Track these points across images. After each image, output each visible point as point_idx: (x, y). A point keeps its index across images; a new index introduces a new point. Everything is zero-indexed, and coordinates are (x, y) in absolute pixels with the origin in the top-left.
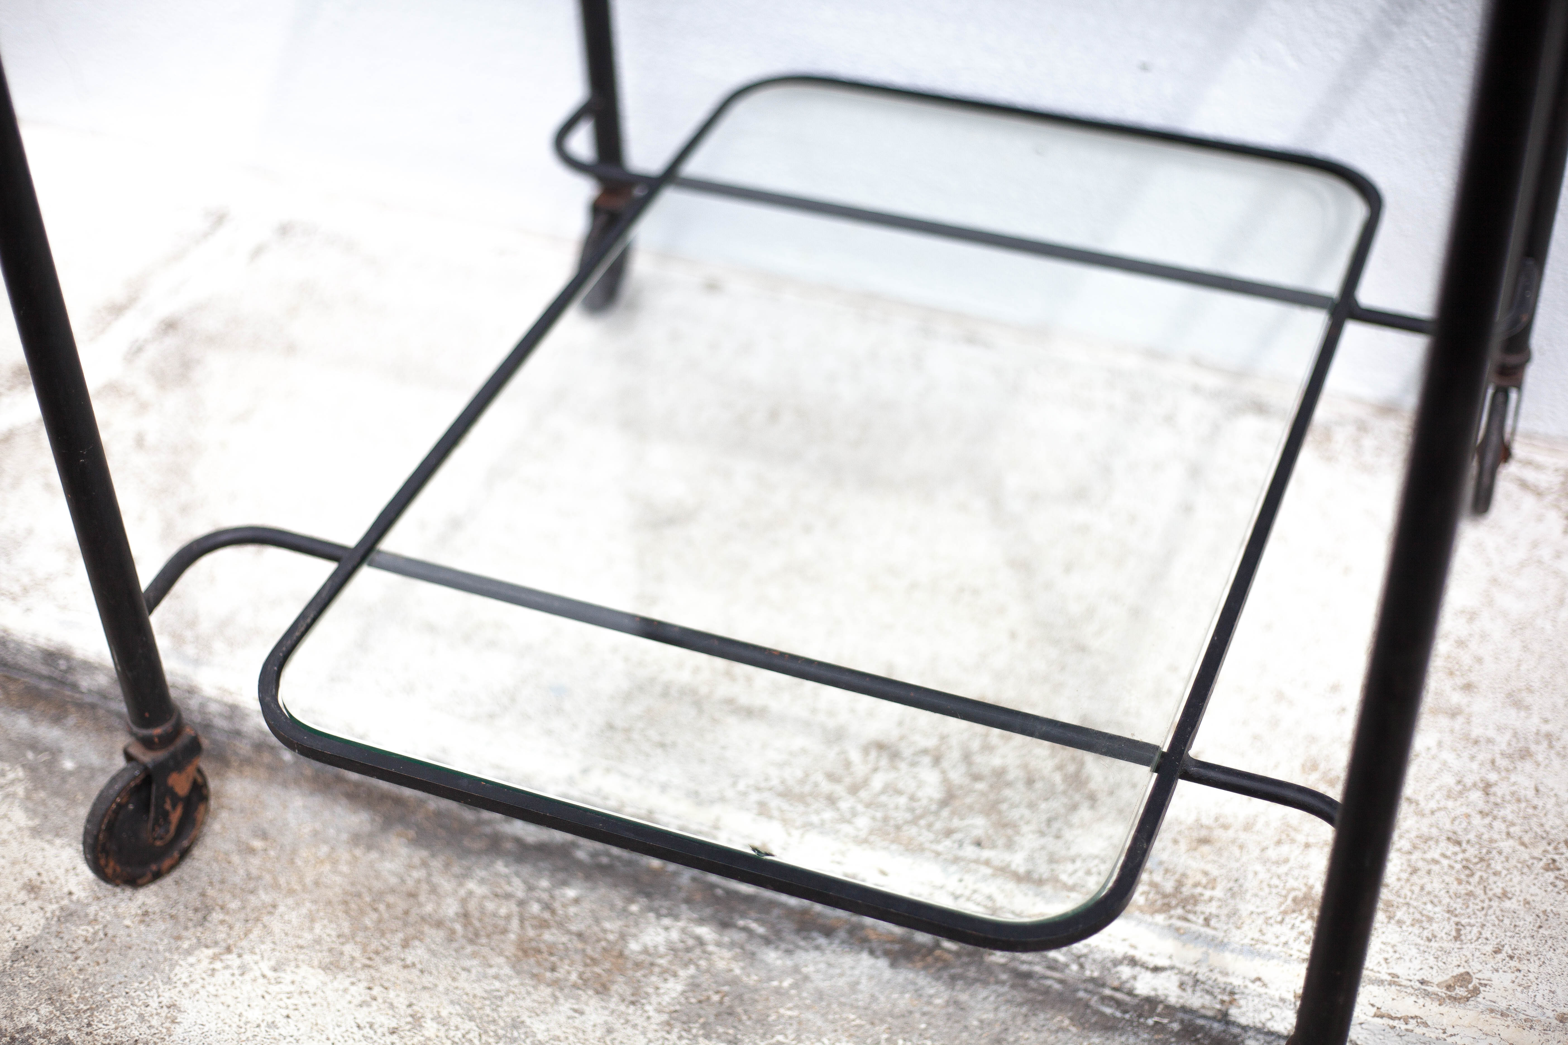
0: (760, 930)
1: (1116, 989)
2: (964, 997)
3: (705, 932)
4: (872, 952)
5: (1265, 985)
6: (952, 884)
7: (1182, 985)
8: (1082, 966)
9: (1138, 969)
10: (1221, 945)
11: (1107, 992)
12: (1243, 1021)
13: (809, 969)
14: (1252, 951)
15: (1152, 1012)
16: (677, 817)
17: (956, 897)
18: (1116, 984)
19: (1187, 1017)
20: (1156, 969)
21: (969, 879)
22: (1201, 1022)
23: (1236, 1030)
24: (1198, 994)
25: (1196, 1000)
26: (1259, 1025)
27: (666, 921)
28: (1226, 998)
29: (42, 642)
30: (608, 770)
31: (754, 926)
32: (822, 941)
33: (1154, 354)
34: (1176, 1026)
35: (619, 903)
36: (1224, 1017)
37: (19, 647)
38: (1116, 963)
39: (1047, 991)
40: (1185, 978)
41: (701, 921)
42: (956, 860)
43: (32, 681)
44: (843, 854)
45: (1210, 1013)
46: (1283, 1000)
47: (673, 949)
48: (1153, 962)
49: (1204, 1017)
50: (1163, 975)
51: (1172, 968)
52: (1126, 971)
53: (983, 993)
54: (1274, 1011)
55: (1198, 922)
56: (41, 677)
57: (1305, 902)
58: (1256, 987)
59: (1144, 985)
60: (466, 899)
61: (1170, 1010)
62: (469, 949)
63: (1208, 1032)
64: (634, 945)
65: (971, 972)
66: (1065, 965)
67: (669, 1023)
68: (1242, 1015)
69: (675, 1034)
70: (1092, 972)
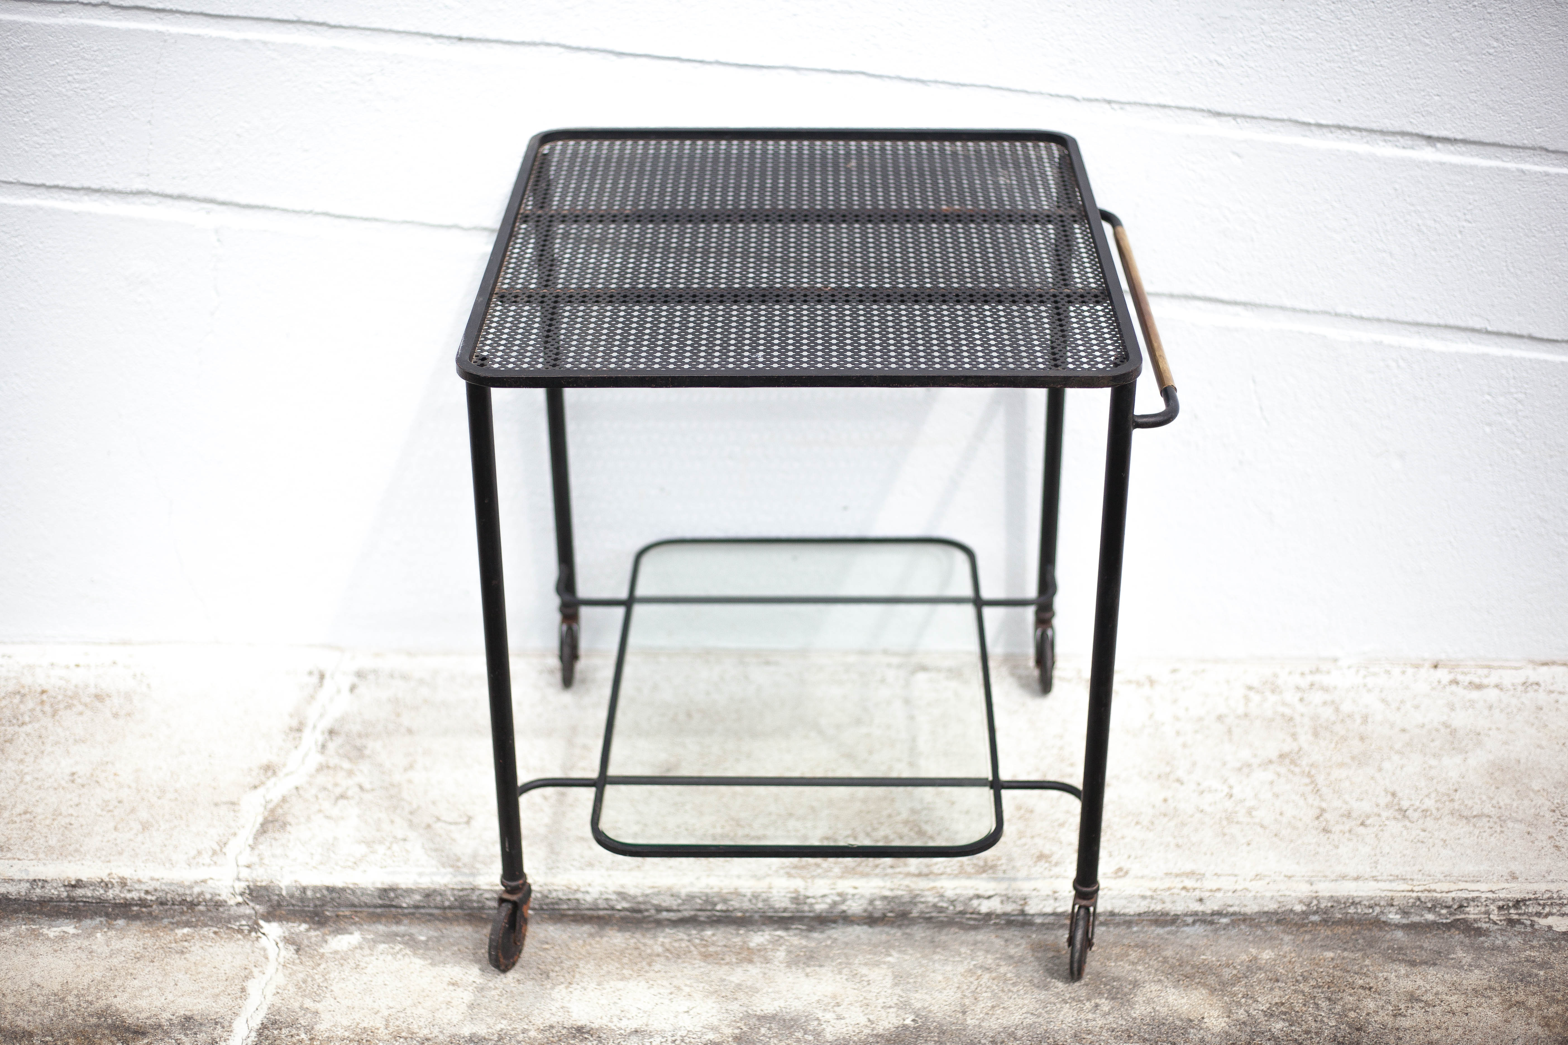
0: (804, 927)
1: (972, 913)
2: (908, 931)
3: (780, 933)
4: (858, 924)
5: (1038, 891)
6: (889, 884)
7: (1002, 902)
8: (954, 906)
9: (981, 900)
10: (1014, 879)
11: (968, 916)
12: (1032, 912)
13: (835, 936)
14: (1028, 878)
15: (990, 919)
16: (749, 888)
17: (892, 890)
18: (972, 910)
19: (1007, 917)
20: (989, 897)
21: (896, 881)
22: (1013, 918)
23: (1029, 918)
24: (1010, 904)
25: (1009, 908)
26: (1039, 912)
27: (760, 933)
28: (1022, 903)
29: (379, 886)
30: (708, 876)
31: (800, 927)
32: (833, 925)
33: (863, 653)
34: (1003, 922)
35: (734, 932)
36: (1023, 913)
37: (364, 892)
38: (971, 899)
39: (942, 922)
40: (1002, 898)
41: (776, 930)
42: (886, 875)
43: (371, 910)
45: (1016, 913)
46: (1047, 896)
47: (770, 942)
48: (987, 894)
49: (1014, 915)
50: (993, 899)
51: (996, 894)
52: (975, 903)
53: (915, 928)
54: (1044, 902)
55: (1000, 874)
56: (375, 907)
57: (1041, 857)
58: (1035, 893)
59: (985, 907)
60: (663, 945)
61: (998, 916)
62: (680, 961)
63: (1018, 921)
64: (752, 945)
65: (906, 922)
66: (947, 908)
67: (789, 966)
68: (1031, 909)
69: (794, 969)
70: (960, 908)
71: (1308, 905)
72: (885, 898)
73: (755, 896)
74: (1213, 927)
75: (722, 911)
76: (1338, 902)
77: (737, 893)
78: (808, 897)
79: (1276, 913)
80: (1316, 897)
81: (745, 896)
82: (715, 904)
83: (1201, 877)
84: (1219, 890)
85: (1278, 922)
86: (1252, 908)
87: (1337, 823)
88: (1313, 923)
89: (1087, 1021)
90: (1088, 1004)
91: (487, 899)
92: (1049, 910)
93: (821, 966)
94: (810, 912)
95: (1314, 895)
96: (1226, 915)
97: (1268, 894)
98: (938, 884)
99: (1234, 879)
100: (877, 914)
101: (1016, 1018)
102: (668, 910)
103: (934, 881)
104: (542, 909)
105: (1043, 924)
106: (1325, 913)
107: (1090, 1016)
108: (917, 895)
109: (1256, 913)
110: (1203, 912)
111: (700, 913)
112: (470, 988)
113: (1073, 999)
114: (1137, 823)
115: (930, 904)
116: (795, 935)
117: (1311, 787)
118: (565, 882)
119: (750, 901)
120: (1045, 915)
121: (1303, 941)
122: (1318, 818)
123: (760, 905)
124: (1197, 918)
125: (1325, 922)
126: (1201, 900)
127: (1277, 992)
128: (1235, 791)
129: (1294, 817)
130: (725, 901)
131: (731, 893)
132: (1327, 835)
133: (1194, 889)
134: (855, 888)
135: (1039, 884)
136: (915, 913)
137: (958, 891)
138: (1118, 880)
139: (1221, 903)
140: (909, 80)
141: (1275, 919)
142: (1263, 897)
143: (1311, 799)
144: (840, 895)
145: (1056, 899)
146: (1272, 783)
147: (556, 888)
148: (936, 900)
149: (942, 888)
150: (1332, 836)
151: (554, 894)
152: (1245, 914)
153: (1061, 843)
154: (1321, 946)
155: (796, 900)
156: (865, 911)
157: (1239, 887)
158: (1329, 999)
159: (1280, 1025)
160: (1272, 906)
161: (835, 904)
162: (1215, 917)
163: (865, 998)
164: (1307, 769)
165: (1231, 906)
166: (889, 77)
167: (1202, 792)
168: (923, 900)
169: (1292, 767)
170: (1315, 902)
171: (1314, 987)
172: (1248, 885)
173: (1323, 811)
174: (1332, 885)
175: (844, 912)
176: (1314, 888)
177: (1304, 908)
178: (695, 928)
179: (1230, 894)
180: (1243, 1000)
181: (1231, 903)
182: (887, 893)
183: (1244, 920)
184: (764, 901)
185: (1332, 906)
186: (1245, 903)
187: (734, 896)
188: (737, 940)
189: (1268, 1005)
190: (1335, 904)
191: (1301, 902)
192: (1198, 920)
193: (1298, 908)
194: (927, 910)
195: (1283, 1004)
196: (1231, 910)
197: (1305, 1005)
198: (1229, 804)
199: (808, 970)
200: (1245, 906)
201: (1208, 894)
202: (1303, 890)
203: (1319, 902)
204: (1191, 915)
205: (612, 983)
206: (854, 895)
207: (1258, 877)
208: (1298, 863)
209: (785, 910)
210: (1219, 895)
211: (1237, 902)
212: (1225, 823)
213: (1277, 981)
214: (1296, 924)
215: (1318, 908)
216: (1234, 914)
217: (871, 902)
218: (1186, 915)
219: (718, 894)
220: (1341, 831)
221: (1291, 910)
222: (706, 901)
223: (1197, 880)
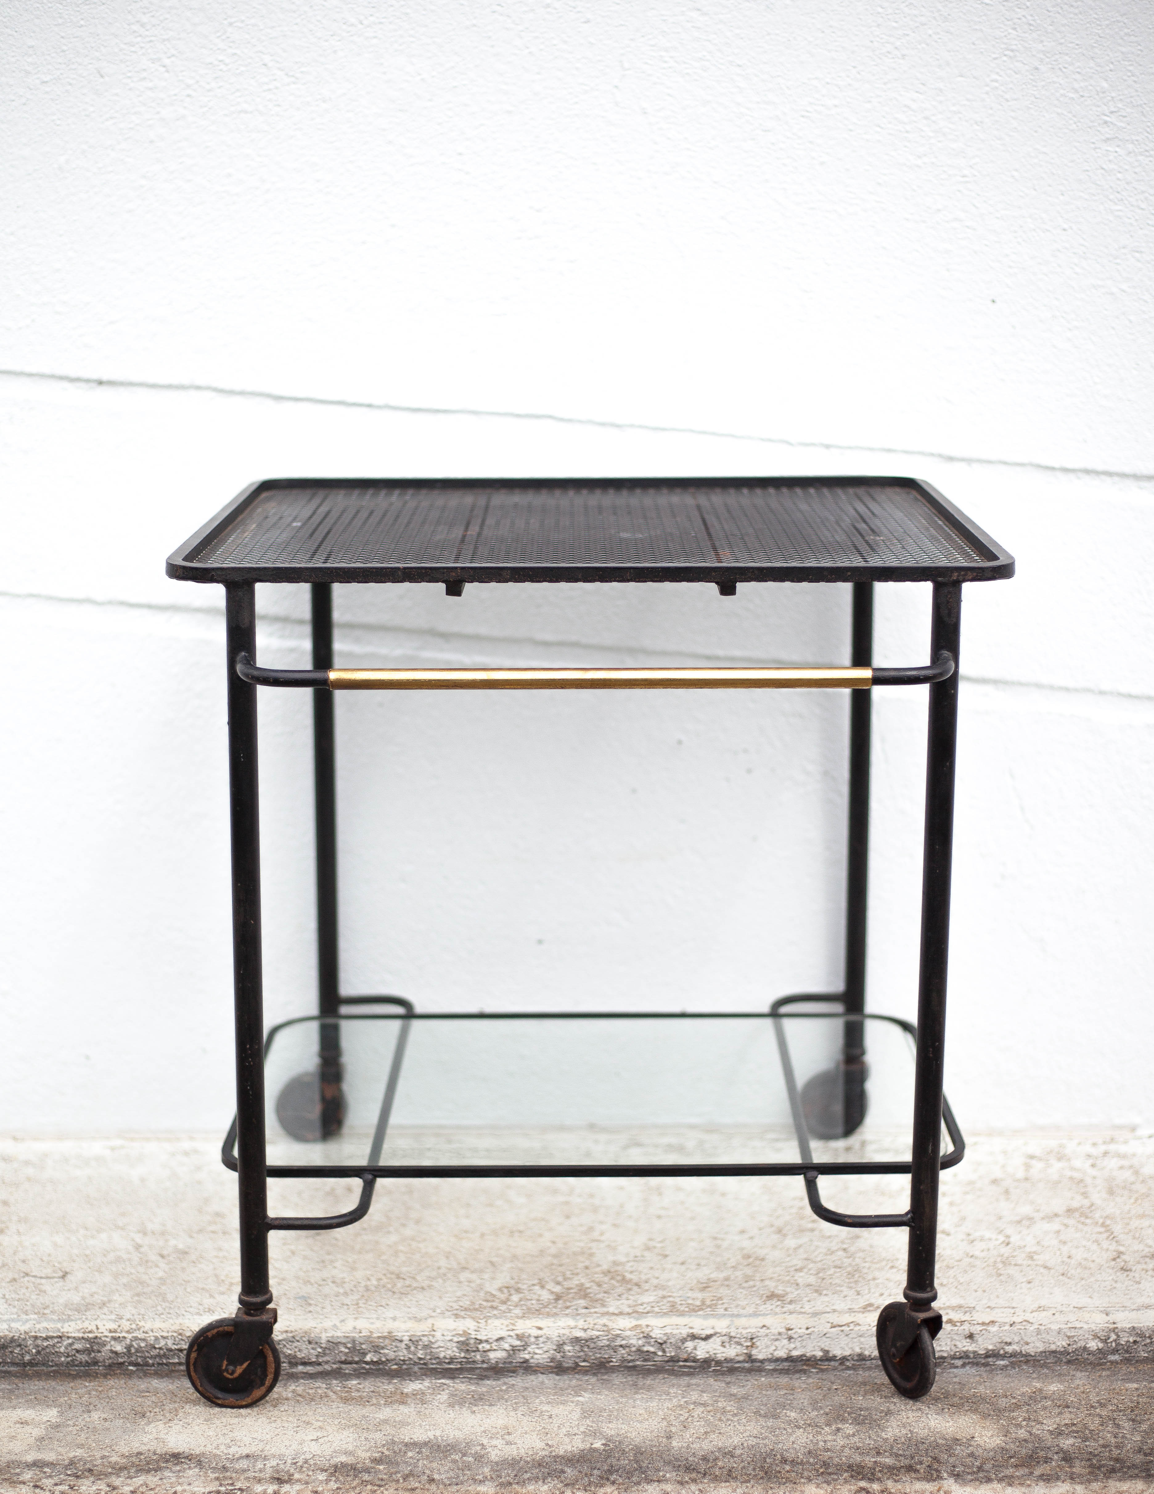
0: (474, 1376)
1: (686, 1361)
3: (443, 1381)
4: (543, 1373)
5: (768, 1328)
6: (581, 1323)
7: (723, 1344)
8: (664, 1351)
9: (695, 1342)
10: (738, 1315)
11: (681, 1363)
12: (761, 1357)
13: (512, 1382)
14: (755, 1314)
15: (710, 1367)
17: (585, 1330)
18: (685, 1356)
19: (729, 1365)
20: (707, 1338)
22: (737, 1364)
23: (757, 1362)
24: (733, 1346)
25: (732, 1352)
26: (770, 1356)
27: (418, 1381)
28: (749, 1344)
30: (356, 1318)
31: (469, 1375)
34: (725, 1369)
35: (385, 1381)
36: (750, 1358)
38: (684, 1340)
39: (649, 1369)
40: (724, 1338)
41: (438, 1379)
42: (578, 1314)
44: (513, 1324)
45: (741, 1358)
46: (780, 1334)
47: (429, 1388)
48: (704, 1333)
49: (739, 1362)
50: (711, 1340)
51: (715, 1334)
52: (690, 1345)
54: (777, 1343)
57: (772, 1296)
58: (764, 1331)
59: (702, 1351)
60: (294, 1391)
61: (718, 1363)
62: (313, 1403)
63: (744, 1368)
64: (406, 1390)
65: (603, 1371)
66: (655, 1353)
67: (451, 1405)
68: (760, 1354)
69: (457, 1407)
70: (671, 1353)
71: (1105, 1341)
72: (577, 1340)
73: (414, 1341)
74: (988, 1368)
75: (372, 1362)
76: (1142, 1335)
77: (391, 1337)
78: (481, 1342)
79: (1066, 1353)
80: (1114, 1330)
81: (401, 1341)
82: (365, 1354)
83: (971, 1309)
84: (993, 1322)
85: (1069, 1362)
86: (1035, 1347)
87: (1139, 1263)
88: (1112, 1362)
89: (825, 1441)
90: (827, 1429)
91: (78, 1351)
92: (782, 1353)
93: (491, 1405)
94: (483, 1362)
95: (1112, 1326)
96: (1003, 1357)
97: (1055, 1327)
98: (643, 1322)
99: (1012, 1311)
100: (567, 1364)
101: (736, 1440)
102: (304, 1364)
103: (638, 1319)
104: (147, 1364)
105: (775, 1370)
106: (1127, 1351)
107: (830, 1437)
108: (618, 1336)
109: (1041, 1352)
110: (974, 1352)
111: (344, 1366)
112: (43, 1426)
113: (809, 1425)
114: (892, 1267)
115: (634, 1349)
116: (463, 1382)
117: (1105, 1235)
118: (176, 1327)
119: (408, 1348)
120: (778, 1360)
121: (1100, 1376)
122: (1114, 1259)
123: (420, 1354)
124: (967, 1361)
125: (1127, 1361)
126: (971, 1336)
127: (1067, 1415)
128: (1012, 1240)
129: (1086, 1259)
130: (376, 1349)
131: (384, 1338)
132: (1126, 1274)
133: (962, 1322)
134: (540, 1329)
135: (768, 1321)
136: (615, 1362)
137: (668, 1330)
138: (866, 1314)
139: (996, 1340)
140: (603, 424)
141: (1064, 1360)
142: (1048, 1331)
143: (1105, 1244)
144: (519, 1337)
145: (790, 1338)
146: (1058, 1232)
147: (165, 1334)
148: (640, 1342)
149: (648, 1326)
150: (1131, 1274)
151: (162, 1343)
152: (1027, 1355)
153: (797, 1285)
154: (1122, 1379)
155: (464, 1345)
156: (552, 1360)
157: (1017, 1319)
158: (1133, 1420)
159: (1071, 1441)
160: (1060, 1343)
161: (514, 1349)
162: (990, 1359)
163: (544, 1428)
164: (1101, 1221)
165: (1010, 1344)
166: (580, 422)
167: (972, 1242)
168: (624, 1342)
169: (1083, 1219)
170: (1113, 1337)
171: (1113, 1411)
172: (1029, 1317)
173: (1120, 1253)
174: (1134, 1315)
175: (526, 1361)
176: (1111, 1318)
177: (1101, 1345)
178: (336, 1379)
179: (1007, 1327)
180: (1024, 1423)
181: (1008, 1340)
182: (580, 1334)
183: (1027, 1362)
184: (425, 1347)
185: (1135, 1342)
186: (1026, 1339)
187: (387, 1342)
188: (390, 1388)
189: (1055, 1426)
190: (1138, 1339)
191: (1096, 1336)
192: (969, 1363)
193: (1094, 1345)
194: (630, 1358)
195: (1074, 1425)
196: (1009, 1349)
197: (1102, 1425)
198: (1006, 1251)
199: (475, 1408)
200: (1027, 1344)
201: (979, 1328)
202: (1098, 1322)
203: (1118, 1336)
204: (960, 1358)
205: (224, 1420)
206: (537, 1337)
207: (1040, 1309)
208: (1090, 1297)
209: (452, 1360)
210: (993, 1329)
211: (1016, 1339)
212: (1000, 1265)
213: (1068, 1407)
214: (1091, 1363)
215: (1118, 1344)
216: (1013, 1355)
217: (560, 1347)
218: (954, 1357)
219: (368, 1339)
220: (1143, 1270)
221: (1085, 1348)
222: (353, 1350)
223: (966, 1313)
